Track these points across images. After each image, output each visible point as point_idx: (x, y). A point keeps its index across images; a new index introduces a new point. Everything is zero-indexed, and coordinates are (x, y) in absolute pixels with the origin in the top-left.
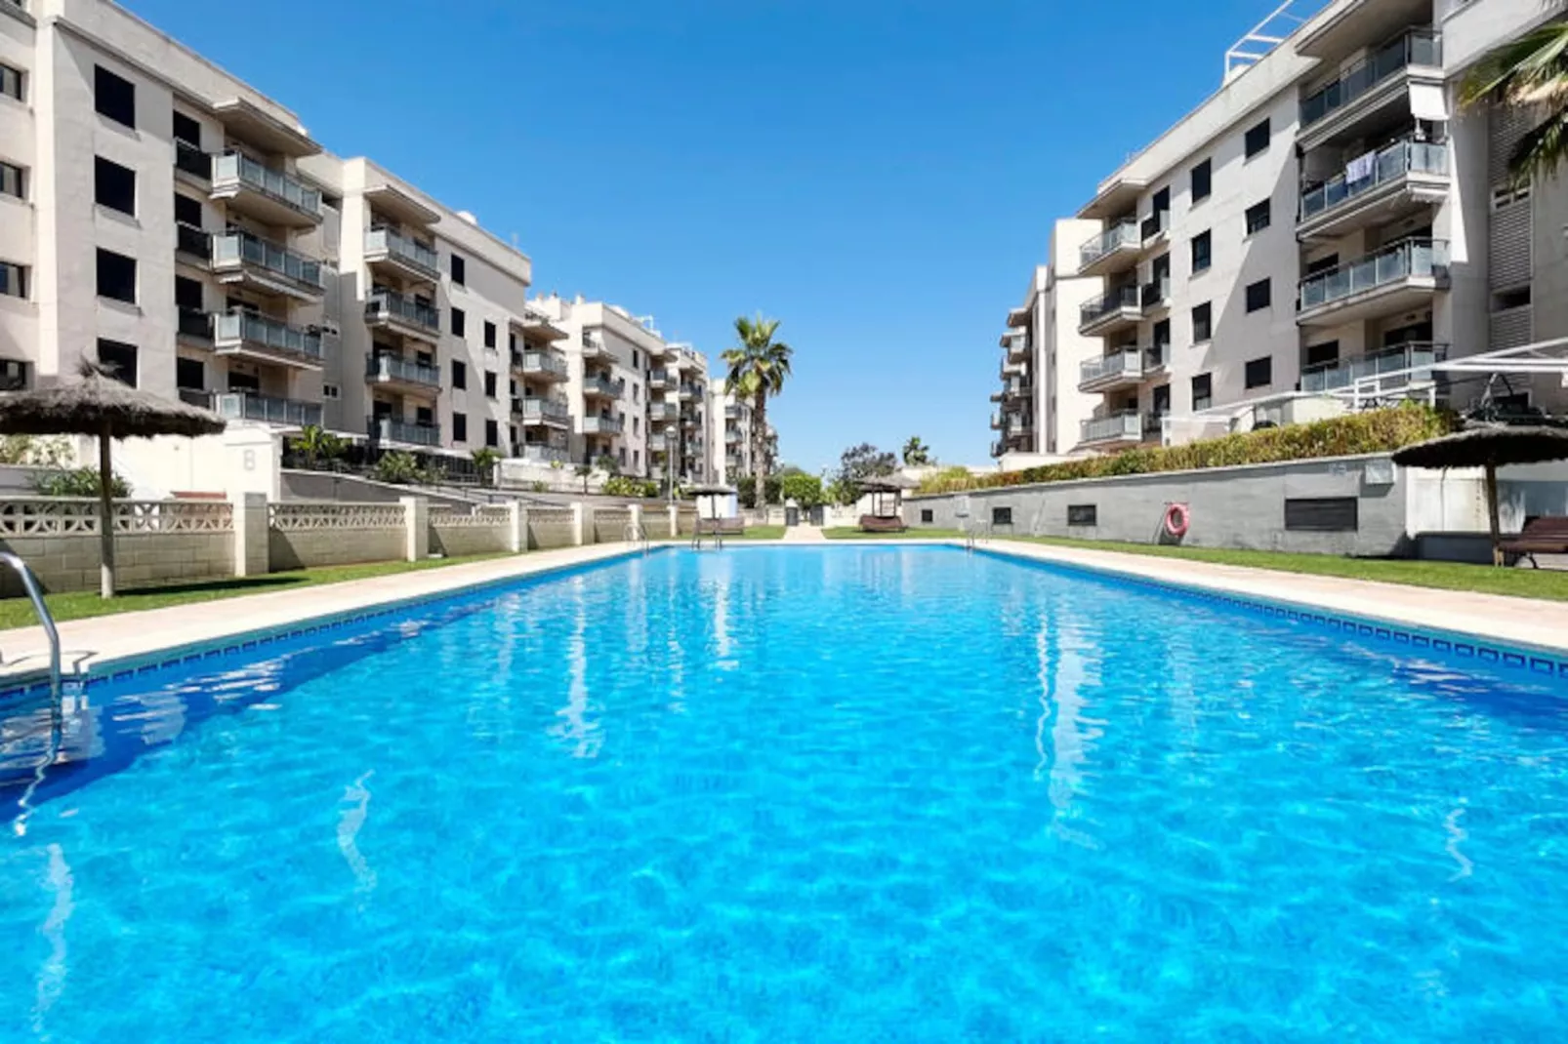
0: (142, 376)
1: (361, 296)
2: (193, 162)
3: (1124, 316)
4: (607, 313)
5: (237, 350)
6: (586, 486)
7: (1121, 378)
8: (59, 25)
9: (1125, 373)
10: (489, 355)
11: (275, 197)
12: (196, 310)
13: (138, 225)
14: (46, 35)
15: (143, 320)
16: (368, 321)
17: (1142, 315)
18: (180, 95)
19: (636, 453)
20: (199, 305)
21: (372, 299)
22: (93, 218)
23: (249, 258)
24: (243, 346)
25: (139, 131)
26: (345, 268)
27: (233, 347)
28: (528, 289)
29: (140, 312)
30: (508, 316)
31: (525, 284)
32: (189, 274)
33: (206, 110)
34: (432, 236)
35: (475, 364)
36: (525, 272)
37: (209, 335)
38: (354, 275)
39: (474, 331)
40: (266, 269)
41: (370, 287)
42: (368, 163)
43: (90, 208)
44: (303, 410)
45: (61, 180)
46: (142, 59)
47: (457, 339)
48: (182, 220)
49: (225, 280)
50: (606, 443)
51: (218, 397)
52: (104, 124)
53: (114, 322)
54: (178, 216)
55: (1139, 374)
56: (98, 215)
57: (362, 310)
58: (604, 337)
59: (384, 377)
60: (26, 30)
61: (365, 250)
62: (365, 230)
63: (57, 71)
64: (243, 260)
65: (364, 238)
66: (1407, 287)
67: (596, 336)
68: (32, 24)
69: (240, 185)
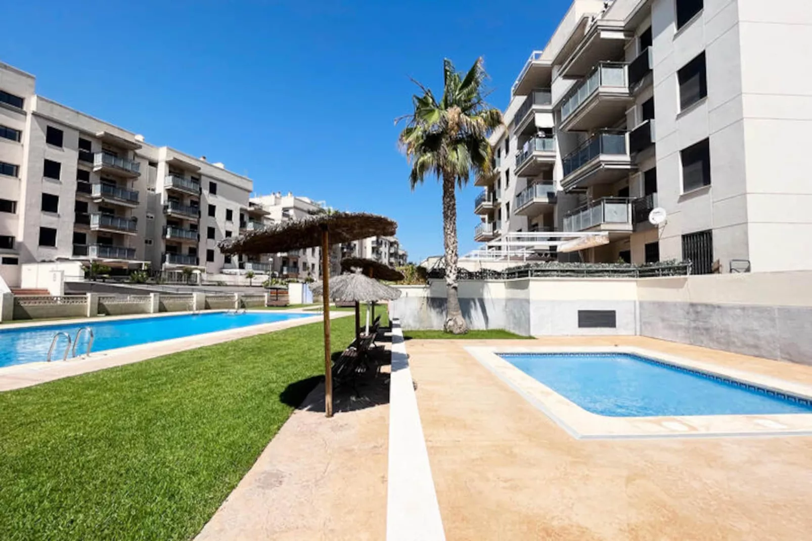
0: (58, 240)
1: (162, 203)
2: (86, 157)
3: (484, 207)
4: (297, 201)
5: (97, 229)
6: (251, 283)
7: (482, 236)
8: (35, 114)
9: (484, 233)
10: (228, 223)
11: (119, 168)
12: (84, 214)
13: (61, 183)
14: (29, 117)
15: (61, 219)
16: (164, 213)
17: (493, 205)
18: (82, 132)
19: (313, 265)
20: (86, 211)
21: (167, 203)
22: (42, 181)
23: (104, 193)
24: (100, 227)
25: (64, 148)
26: (157, 192)
27: (96, 227)
28: (250, 194)
29: (59, 216)
30: (239, 206)
31: (249, 191)
32: (82, 199)
33: (93, 136)
34: (200, 175)
35: (220, 227)
36: (250, 186)
37: (88, 223)
38: (160, 194)
39: (220, 214)
40: (113, 196)
41: (167, 198)
42: (168, 149)
43: (41, 179)
44: (126, 251)
45: (30, 169)
46: (67, 122)
47: (211, 218)
48: (81, 179)
49: (96, 201)
50: (295, 260)
51: (90, 248)
52: (49, 147)
53: (48, 220)
54: (78, 178)
55: (491, 234)
56: (44, 180)
57: (163, 207)
58: (295, 212)
59: (168, 236)
60: (22, 116)
61: (165, 183)
62: (165, 176)
63: (32, 130)
64: (102, 194)
65: (165, 180)
66: (534, 203)
67: (291, 212)
68: (25, 114)
69: (103, 165)
